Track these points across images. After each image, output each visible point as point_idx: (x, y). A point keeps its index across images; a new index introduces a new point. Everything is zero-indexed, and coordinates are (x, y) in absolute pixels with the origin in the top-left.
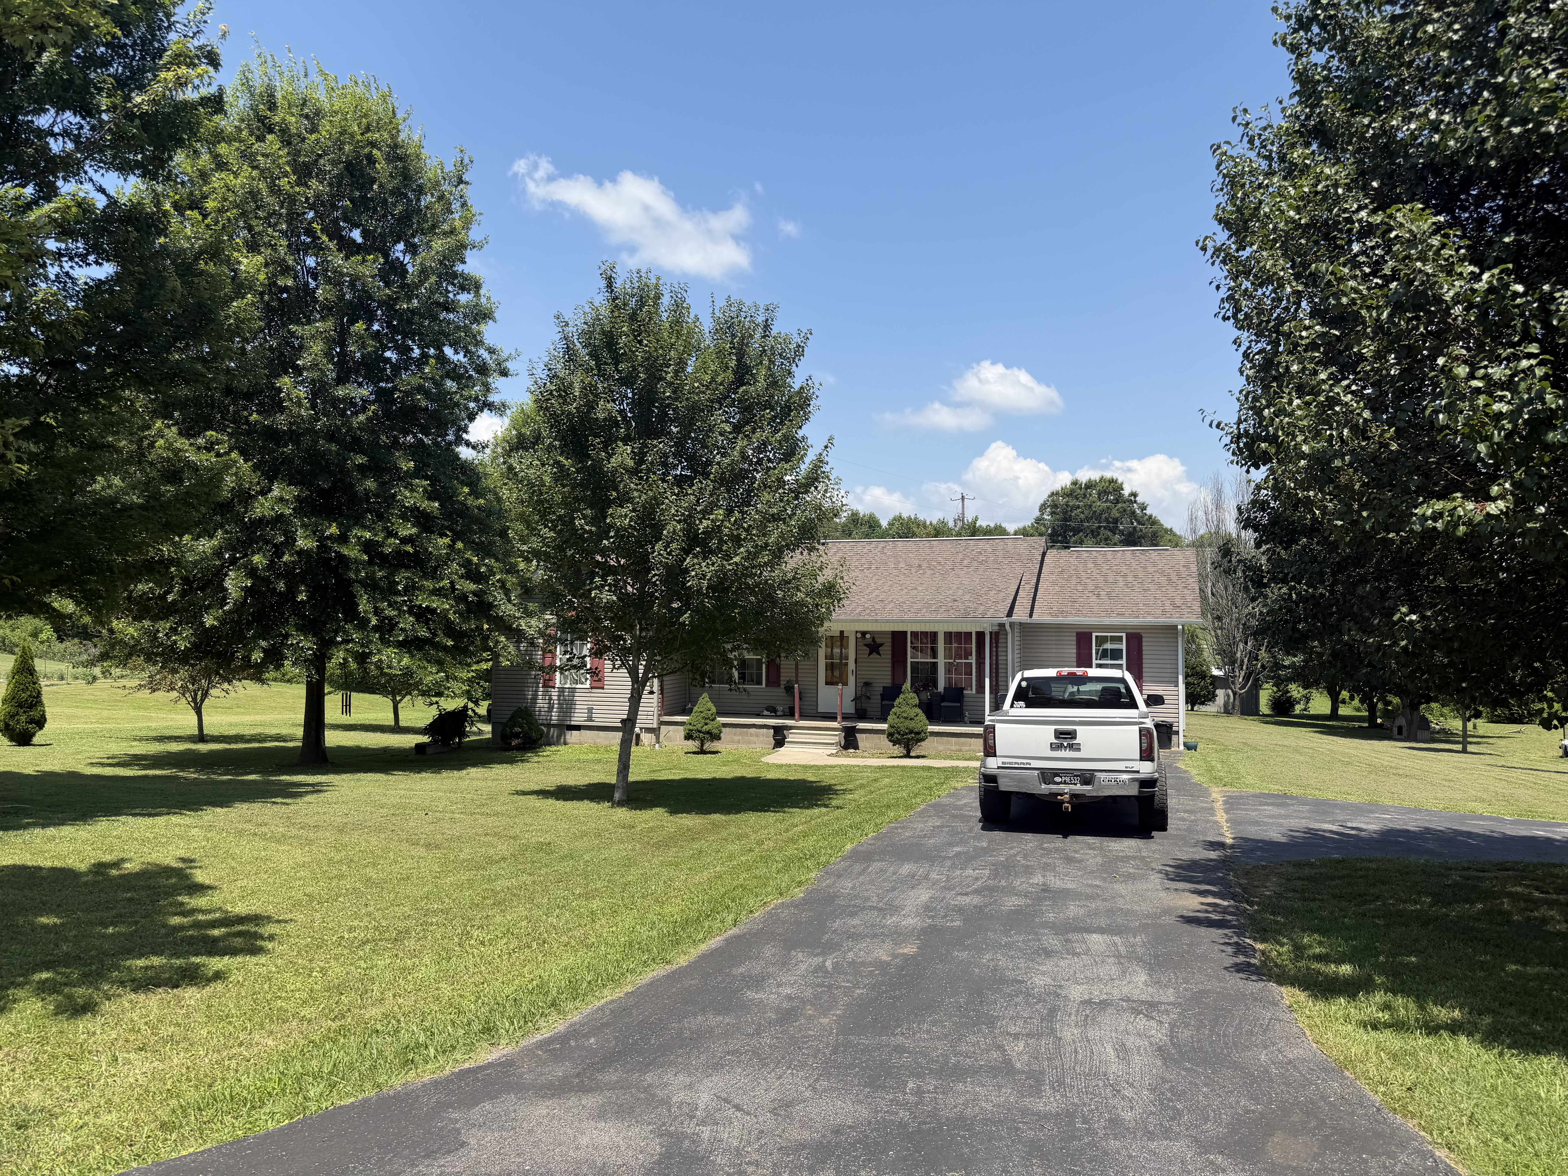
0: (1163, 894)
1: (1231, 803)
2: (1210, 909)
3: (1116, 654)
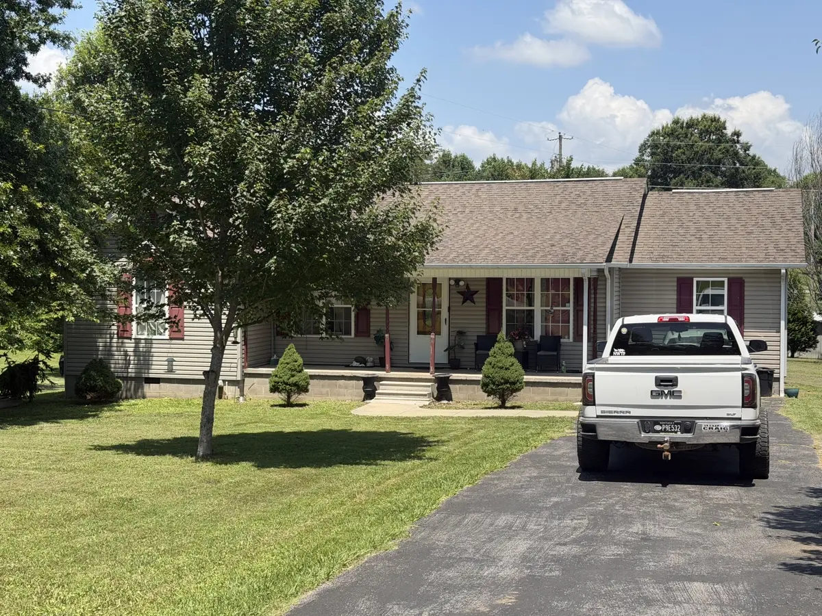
0: (765, 542)
2: (813, 556)
3: (717, 300)
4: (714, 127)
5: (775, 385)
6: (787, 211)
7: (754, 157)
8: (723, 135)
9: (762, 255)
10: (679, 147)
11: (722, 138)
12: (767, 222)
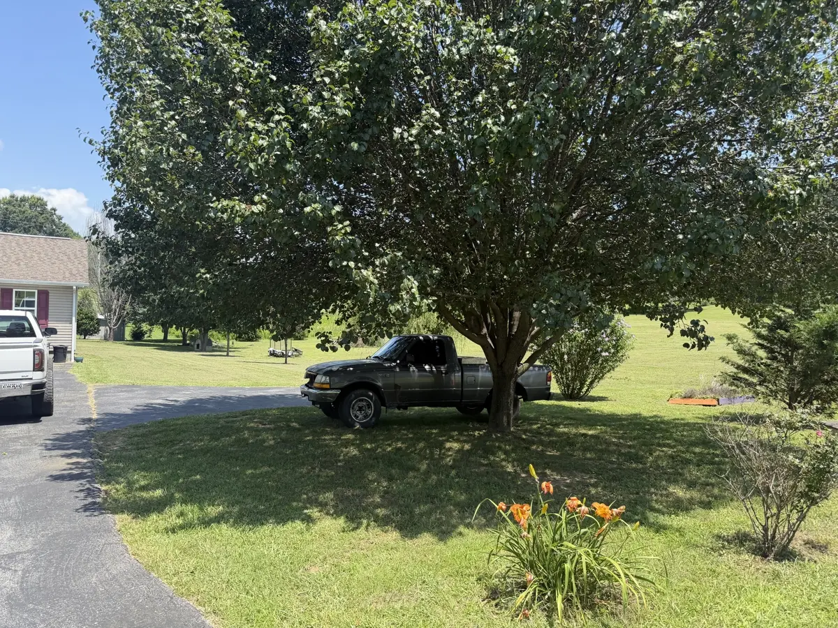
0: (40, 462)
1: (99, 393)
3: (30, 304)
4: (39, 204)
5: (68, 355)
6: (78, 252)
7: (64, 224)
8: (45, 209)
9: (61, 277)
10: (15, 212)
11: (44, 211)
12: (65, 258)
